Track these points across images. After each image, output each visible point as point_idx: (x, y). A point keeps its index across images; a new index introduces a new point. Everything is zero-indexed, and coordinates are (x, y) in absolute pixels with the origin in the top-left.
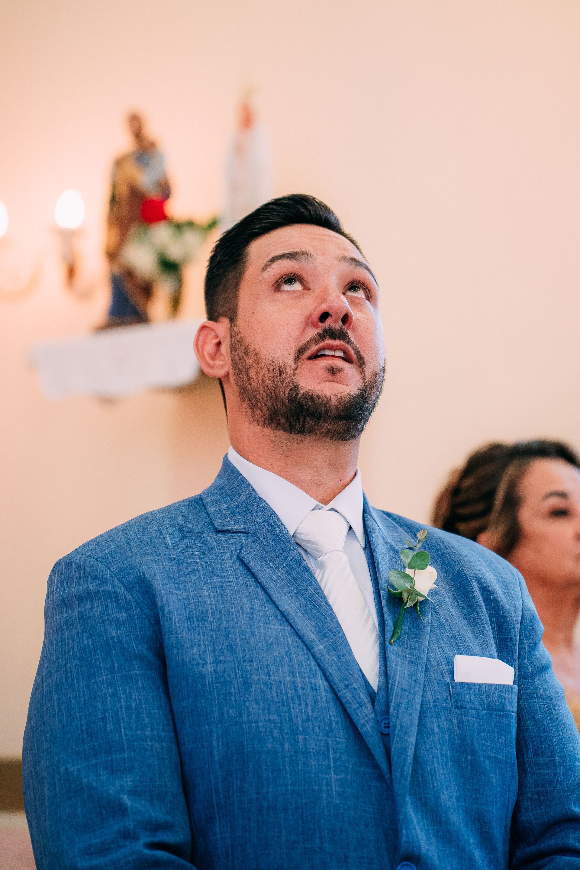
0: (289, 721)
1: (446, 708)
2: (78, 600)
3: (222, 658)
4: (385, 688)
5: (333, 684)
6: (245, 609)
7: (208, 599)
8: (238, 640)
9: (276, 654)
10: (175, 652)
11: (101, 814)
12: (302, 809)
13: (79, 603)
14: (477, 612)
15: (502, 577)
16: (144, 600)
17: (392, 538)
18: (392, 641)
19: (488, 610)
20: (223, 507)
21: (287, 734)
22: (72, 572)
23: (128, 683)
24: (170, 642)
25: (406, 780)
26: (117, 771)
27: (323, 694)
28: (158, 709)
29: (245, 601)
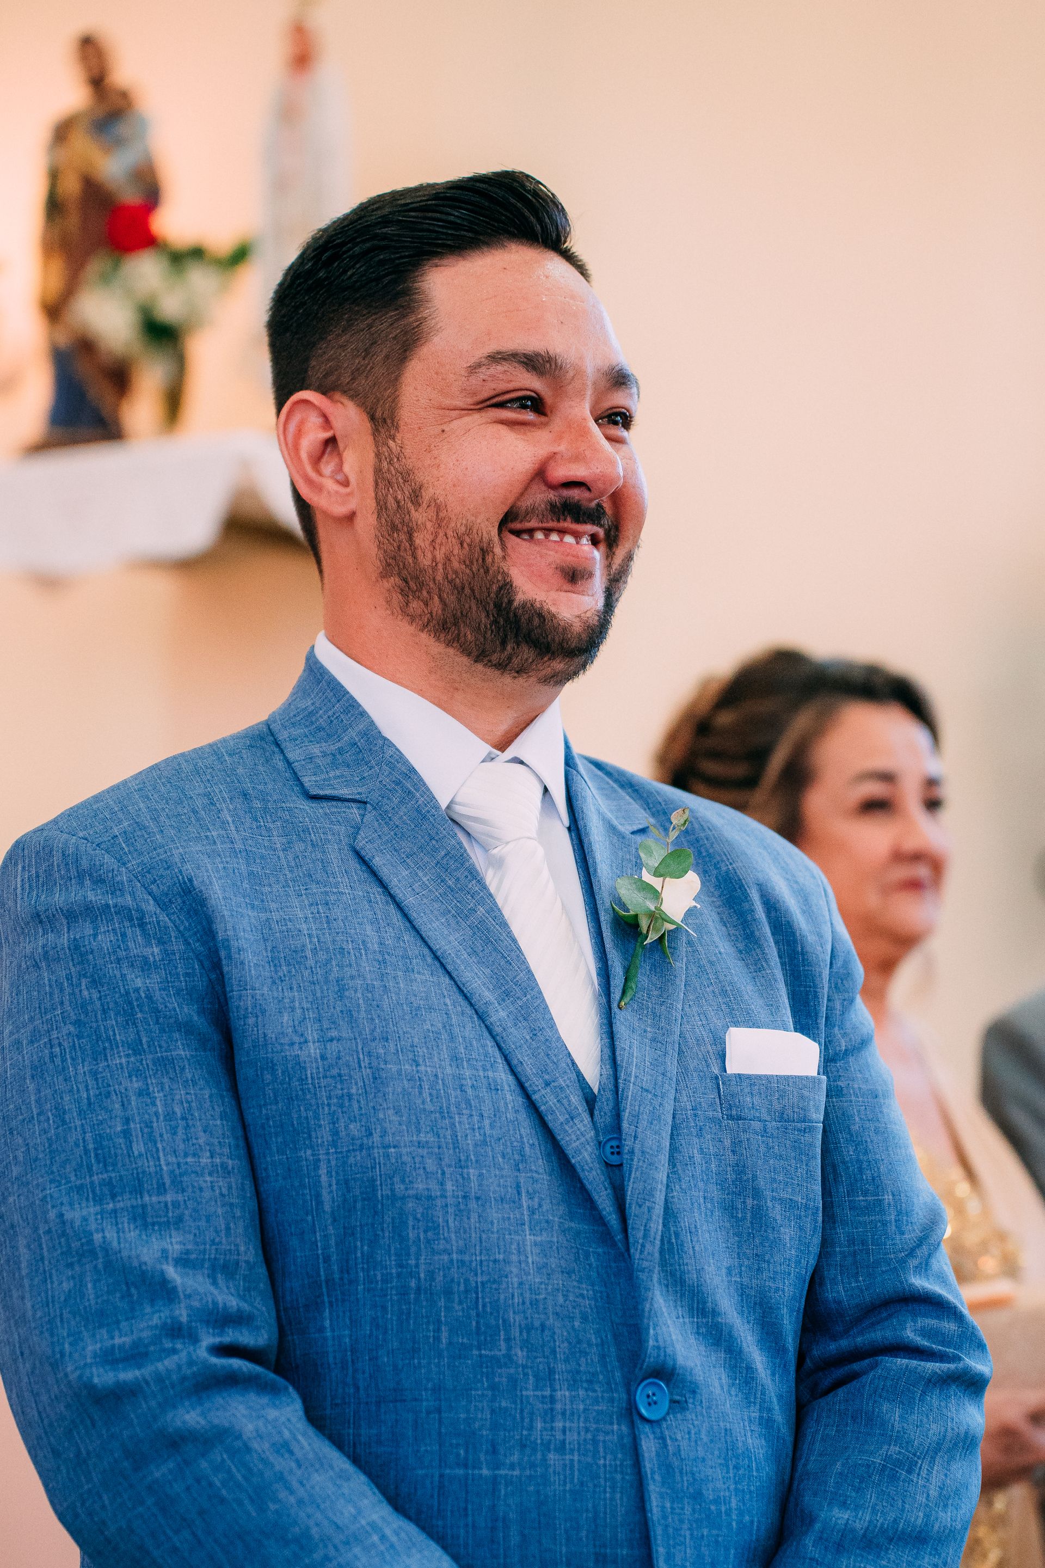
0: (454, 1144)
1: (713, 1120)
2: (67, 918)
3: (334, 1033)
4: (611, 1086)
5: (523, 1079)
6: (369, 945)
7: (304, 926)
8: (361, 1001)
9: (427, 1026)
10: (251, 1021)
11: (130, 1295)
12: (477, 1293)
13: (68, 923)
14: (760, 946)
15: (797, 882)
16: (190, 924)
17: (611, 811)
18: (623, 1003)
19: (776, 943)
20: (316, 750)
21: (450, 1166)
22: (52, 865)
23: (168, 1073)
24: (242, 1004)
25: (653, 1243)
26: (153, 1224)
27: (509, 1097)
28: (221, 1120)
29: (369, 930)
